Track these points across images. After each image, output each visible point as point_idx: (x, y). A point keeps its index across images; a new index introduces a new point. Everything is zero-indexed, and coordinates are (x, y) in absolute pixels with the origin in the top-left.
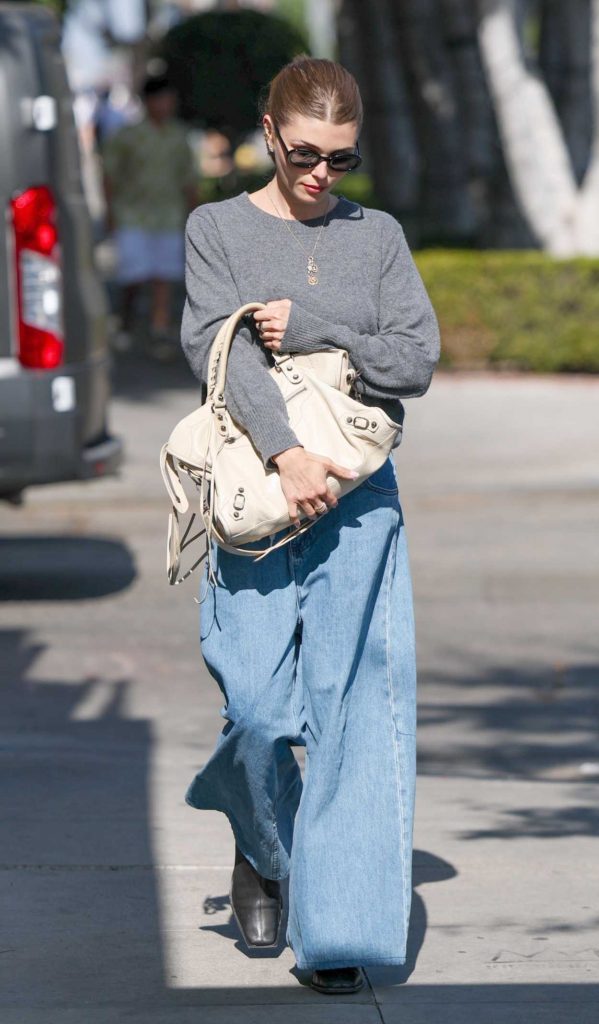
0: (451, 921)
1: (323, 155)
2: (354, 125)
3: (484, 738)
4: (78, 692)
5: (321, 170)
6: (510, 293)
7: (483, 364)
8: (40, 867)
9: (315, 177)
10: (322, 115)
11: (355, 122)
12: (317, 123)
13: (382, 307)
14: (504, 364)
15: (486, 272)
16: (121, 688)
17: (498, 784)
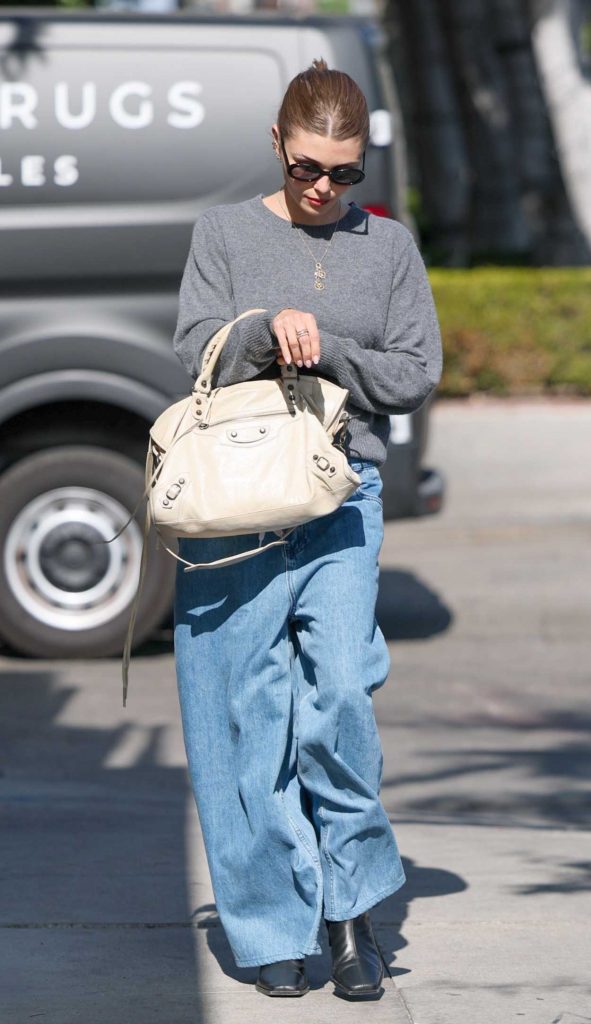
0: (508, 980)
1: (325, 170)
2: (357, 140)
3: (542, 786)
4: (112, 738)
5: (323, 184)
6: (567, 313)
7: (539, 388)
8: (72, 925)
9: (317, 191)
10: (323, 132)
11: (358, 137)
12: (317, 138)
13: (391, 320)
14: (561, 388)
15: (541, 290)
16: (157, 734)
17: (557, 835)
